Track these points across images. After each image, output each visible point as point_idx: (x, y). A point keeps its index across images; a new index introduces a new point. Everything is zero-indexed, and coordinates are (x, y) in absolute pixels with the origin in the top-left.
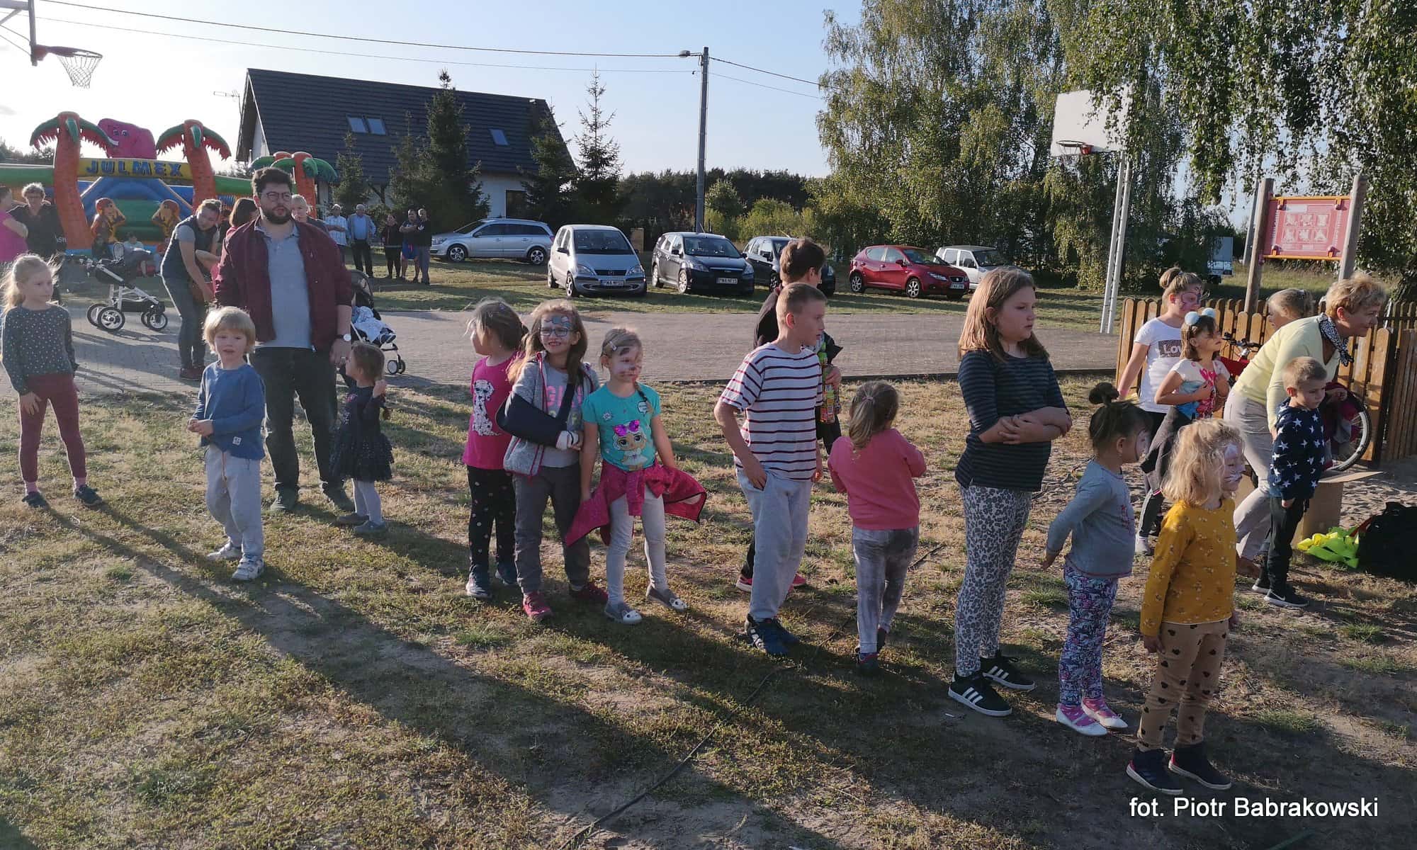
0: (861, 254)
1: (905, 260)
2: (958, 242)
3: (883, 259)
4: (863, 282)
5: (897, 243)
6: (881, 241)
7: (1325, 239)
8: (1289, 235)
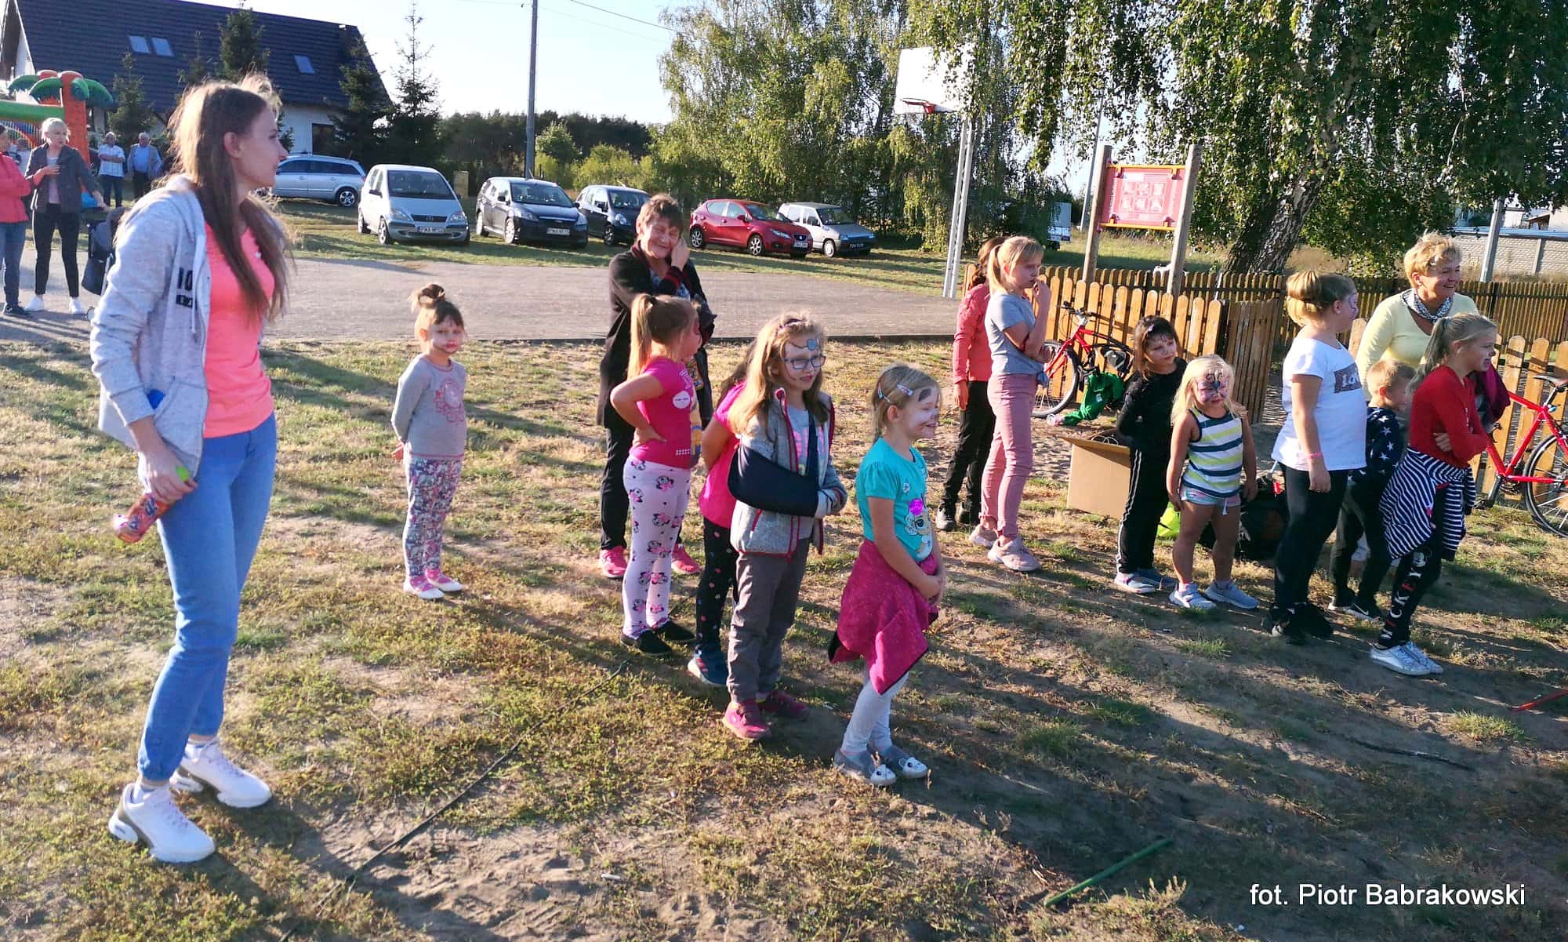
0: (701, 208)
1: (747, 216)
2: (803, 198)
3: (724, 214)
4: (703, 236)
5: (740, 197)
6: (724, 194)
7: (1161, 209)
8: (1126, 204)
